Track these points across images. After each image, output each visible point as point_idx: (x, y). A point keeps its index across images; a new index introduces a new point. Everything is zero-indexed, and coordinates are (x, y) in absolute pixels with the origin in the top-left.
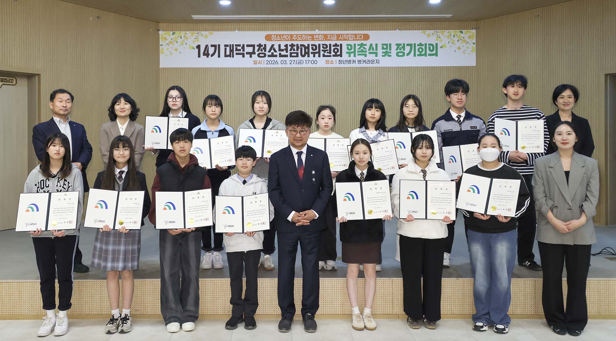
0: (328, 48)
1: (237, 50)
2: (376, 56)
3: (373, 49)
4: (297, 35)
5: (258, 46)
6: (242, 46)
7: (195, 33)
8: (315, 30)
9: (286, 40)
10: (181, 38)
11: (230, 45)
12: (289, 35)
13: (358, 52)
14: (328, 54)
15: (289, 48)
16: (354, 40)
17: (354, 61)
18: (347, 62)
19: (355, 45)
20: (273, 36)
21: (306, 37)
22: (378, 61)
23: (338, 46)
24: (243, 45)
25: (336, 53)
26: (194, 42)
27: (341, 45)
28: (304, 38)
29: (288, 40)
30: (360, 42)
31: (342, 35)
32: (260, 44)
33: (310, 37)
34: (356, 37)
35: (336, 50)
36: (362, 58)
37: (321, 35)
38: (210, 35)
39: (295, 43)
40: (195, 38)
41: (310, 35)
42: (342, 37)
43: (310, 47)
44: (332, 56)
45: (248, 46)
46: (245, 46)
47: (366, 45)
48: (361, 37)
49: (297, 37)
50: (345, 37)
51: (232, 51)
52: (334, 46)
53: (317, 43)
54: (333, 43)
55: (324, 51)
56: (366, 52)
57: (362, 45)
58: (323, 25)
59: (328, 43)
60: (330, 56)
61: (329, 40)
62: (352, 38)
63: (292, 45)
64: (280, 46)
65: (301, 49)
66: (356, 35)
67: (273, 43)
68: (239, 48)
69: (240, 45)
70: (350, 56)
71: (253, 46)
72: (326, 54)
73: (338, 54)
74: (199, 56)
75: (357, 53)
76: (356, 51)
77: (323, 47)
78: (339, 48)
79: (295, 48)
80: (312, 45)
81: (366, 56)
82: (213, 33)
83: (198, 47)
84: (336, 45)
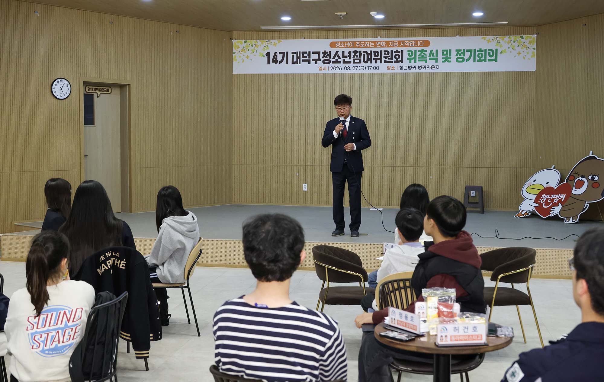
0: (390, 55)
1: (303, 57)
2: (437, 62)
3: (433, 55)
4: (360, 42)
5: (323, 53)
6: (308, 53)
7: (265, 42)
8: (377, 37)
9: (350, 47)
10: (252, 46)
11: (297, 52)
12: (352, 42)
13: (419, 58)
14: (390, 60)
15: (352, 54)
16: (415, 46)
17: (415, 67)
18: (408, 68)
19: (415, 51)
20: (337, 43)
21: (369, 44)
22: (438, 67)
23: (399, 52)
24: (310, 52)
25: (397, 59)
26: (264, 50)
27: (402, 51)
28: (366, 45)
29: (352, 47)
30: (420, 49)
31: (403, 41)
32: (325, 51)
33: (373, 44)
34: (417, 43)
35: (397, 57)
36: (422, 64)
37: (384, 41)
38: (279, 43)
39: (358, 50)
40: (265, 46)
41: (372, 42)
42: (403, 44)
43: (373, 53)
44: (393, 62)
45: (314, 53)
46: (311, 53)
47: (426, 51)
48: (421, 43)
49: (360, 44)
50: (406, 44)
51: (298, 58)
52: (395, 52)
53: (379, 50)
54: (394, 49)
55: (386, 57)
56: (426, 58)
57: (422, 51)
58: (385, 32)
59: (389, 49)
60: (392, 62)
61: (392, 47)
62: (413, 44)
63: (355, 52)
64: (343, 52)
65: (364, 55)
66: (417, 41)
67: (336, 50)
68: (305, 55)
69: (306, 53)
70: (410, 62)
71: (319, 53)
72: (388, 60)
73: (399, 60)
74: (269, 63)
75: (417, 59)
76: (417, 57)
77: (385, 54)
78: (400, 54)
79: (358, 54)
80: (374, 52)
81: (426, 61)
82: (281, 41)
83: (268, 54)
84: (397, 51)
